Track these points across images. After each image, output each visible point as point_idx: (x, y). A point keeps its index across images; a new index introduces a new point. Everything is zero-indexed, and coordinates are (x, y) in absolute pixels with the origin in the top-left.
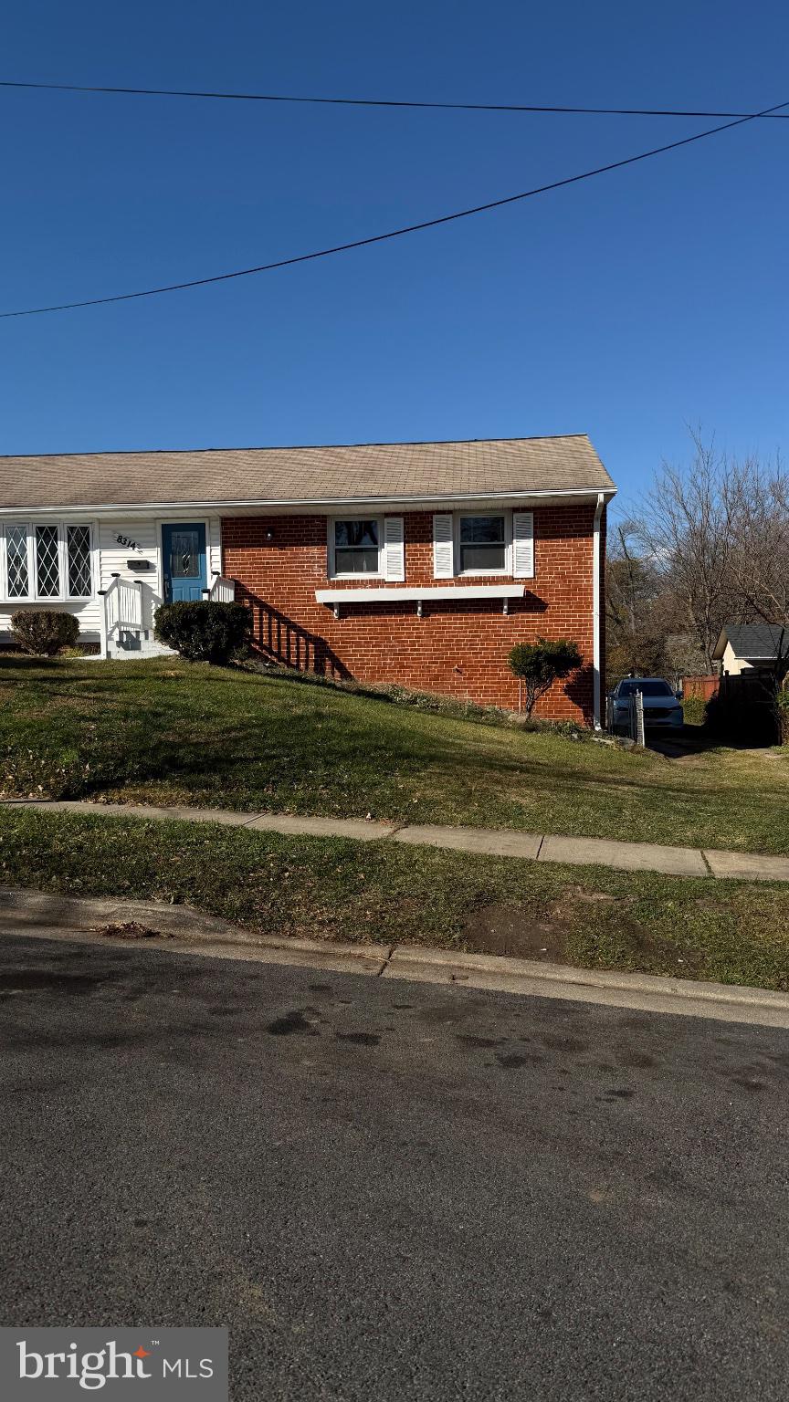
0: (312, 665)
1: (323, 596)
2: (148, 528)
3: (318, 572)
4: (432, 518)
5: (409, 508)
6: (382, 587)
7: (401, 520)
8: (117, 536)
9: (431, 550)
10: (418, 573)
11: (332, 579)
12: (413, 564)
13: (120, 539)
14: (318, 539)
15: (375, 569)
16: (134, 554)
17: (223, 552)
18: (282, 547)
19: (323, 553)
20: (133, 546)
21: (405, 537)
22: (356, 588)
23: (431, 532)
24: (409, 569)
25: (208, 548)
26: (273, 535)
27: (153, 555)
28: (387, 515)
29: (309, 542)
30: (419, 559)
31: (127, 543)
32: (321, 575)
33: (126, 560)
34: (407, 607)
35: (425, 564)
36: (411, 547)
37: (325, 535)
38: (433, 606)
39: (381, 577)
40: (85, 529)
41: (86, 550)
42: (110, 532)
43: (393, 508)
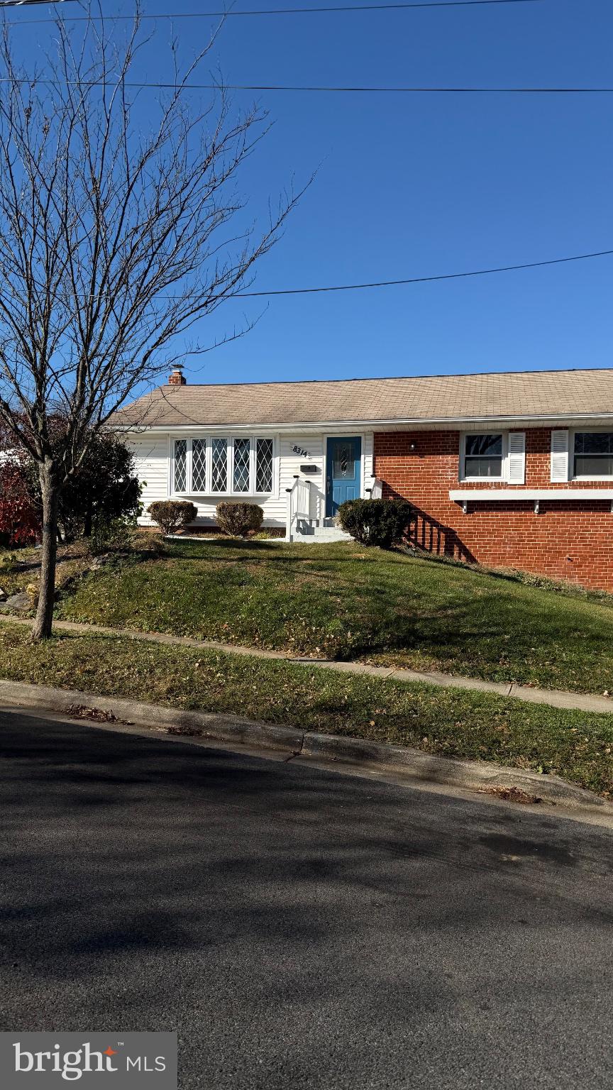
0: (442, 549)
1: (455, 495)
2: (318, 441)
3: (451, 475)
4: (550, 433)
5: (532, 425)
6: (505, 488)
7: (523, 434)
8: (293, 446)
9: (549, 459)
10: (536, 477)
11: (462, 481)
12: (532, 470)
13: (295, 449)
14: (452, 450)
15: (499, 474)
16: (306, 461)
17: (374, 459)
18: (422, 455)
19: (456, 460)
20: (305, 454)
21: (526, 448)
22: (483, 489)
23: (549, 444)
24: (528, 474)
25: (362, 456)
26: (415, 447)
27: (320, 462)
28: (511, 430)
29: (444, 452)
30: (538, 466)
31: (301, 451)
32: (453, 478)
33: (299, 465)
34: (527, 505)
35: (543, 470)
36: (531, 456)
37: (458, 446)
38: (549, 505)
39: (504, 481)
40: (269, 441)
41: (269, 457)
42: (288, 444)
43: (518, 425)
